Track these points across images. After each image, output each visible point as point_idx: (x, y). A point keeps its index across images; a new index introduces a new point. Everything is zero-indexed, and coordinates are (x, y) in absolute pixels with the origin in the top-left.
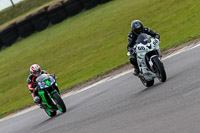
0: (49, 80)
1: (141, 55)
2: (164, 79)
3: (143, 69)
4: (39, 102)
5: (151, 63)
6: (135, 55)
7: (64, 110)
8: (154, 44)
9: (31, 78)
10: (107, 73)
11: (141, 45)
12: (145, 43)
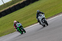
0: (20, 24)
1: (40, 19)
2: (47, 25)
3: (42, 23)
4: (18, 31)
5: (43, 21)
6: (39, 19)
7: (25, 32)
8: (43, 16)
9: (14, 25)
10: (58, 14)
11: (40, 17)
12: (41, 16)
